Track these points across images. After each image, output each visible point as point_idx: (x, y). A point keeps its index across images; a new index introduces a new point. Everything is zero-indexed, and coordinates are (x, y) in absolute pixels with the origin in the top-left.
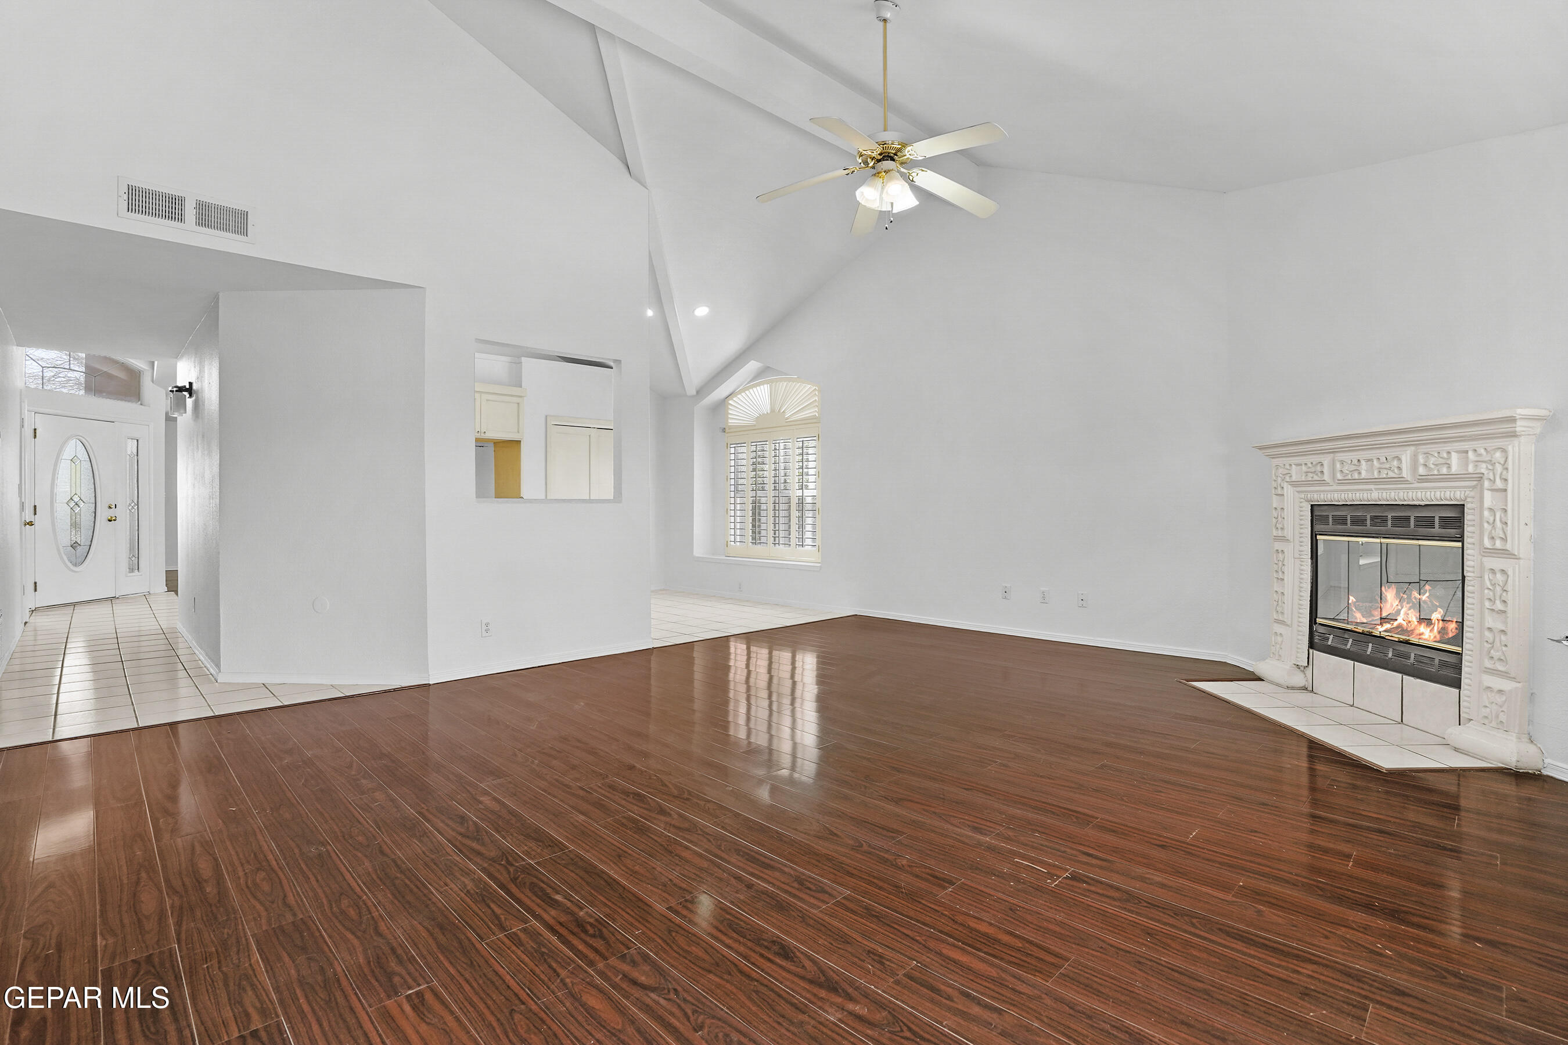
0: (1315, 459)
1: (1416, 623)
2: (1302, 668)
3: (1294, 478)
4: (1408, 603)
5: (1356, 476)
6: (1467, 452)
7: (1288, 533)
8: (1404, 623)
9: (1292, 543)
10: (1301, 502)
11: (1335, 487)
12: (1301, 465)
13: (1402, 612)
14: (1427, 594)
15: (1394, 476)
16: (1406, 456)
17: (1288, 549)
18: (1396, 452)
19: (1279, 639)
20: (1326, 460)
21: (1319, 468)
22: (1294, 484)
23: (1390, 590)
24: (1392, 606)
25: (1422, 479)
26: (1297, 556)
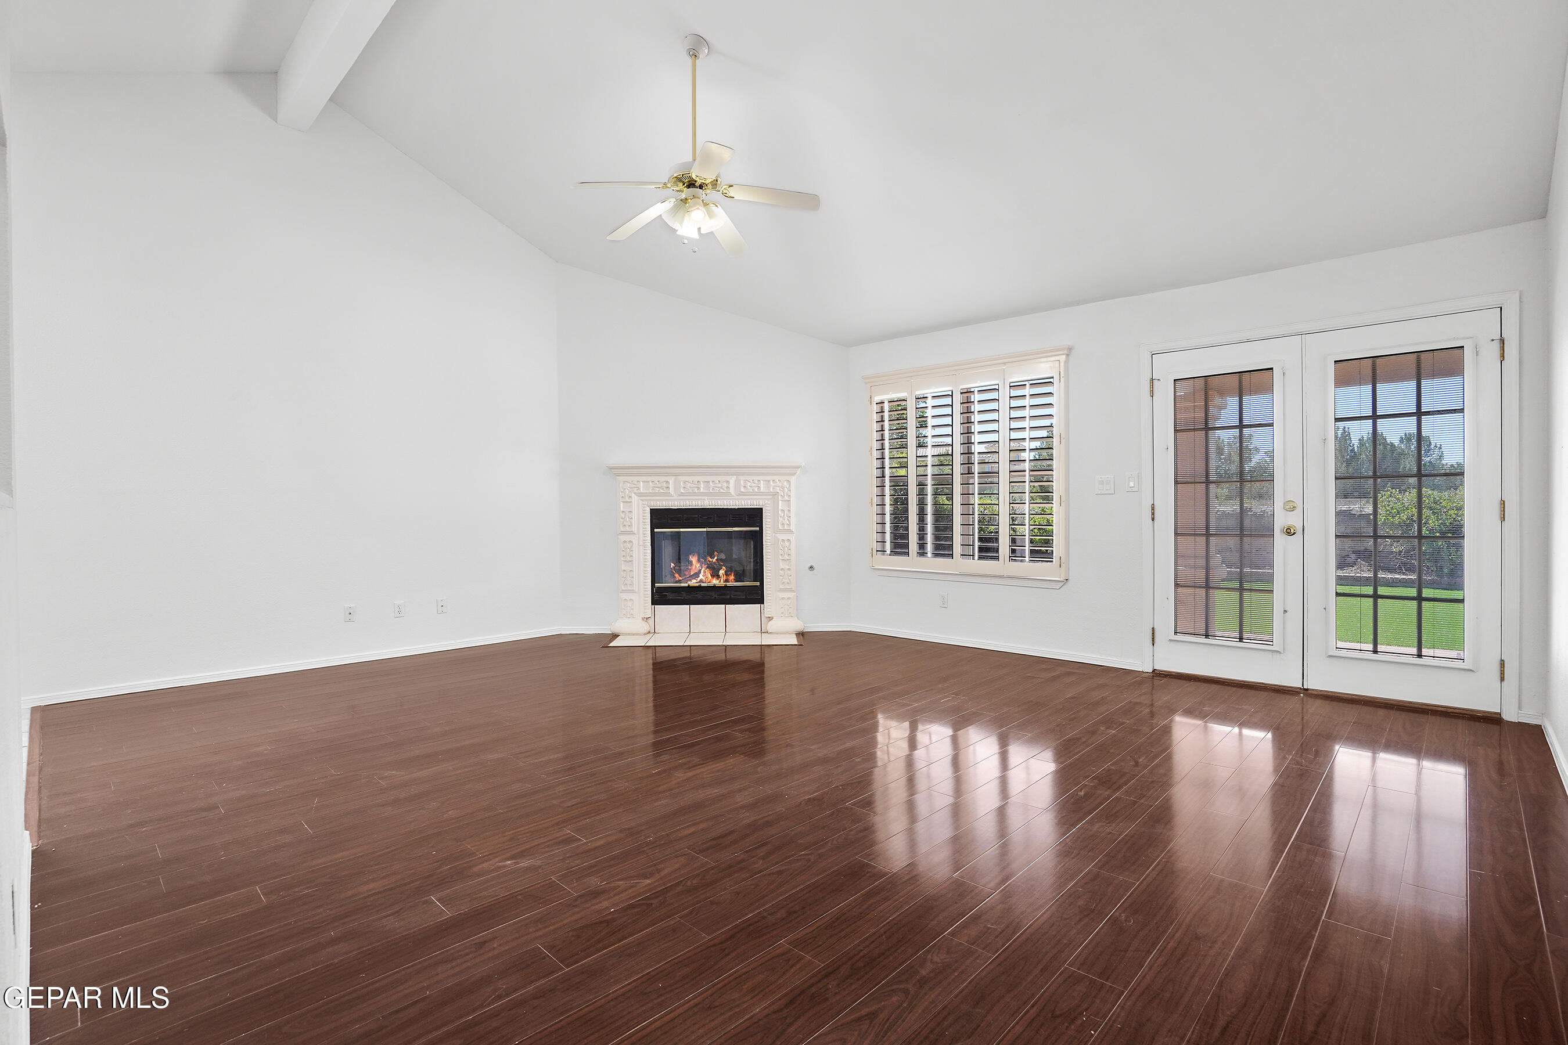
0: (662, 479)
1: (710, 577)
2: (645, 620)
3: (642, 491)
4: (705, 564)
5: (696, 490)
6: (769, 481)
7: (634, 529)
8: (704, 578)
9: (637, 536)
10: (644, 507)
11: (676, 497)
12: (648, 482)
13: (702, 571)
14: (716, 558)
15: (724, 492)
16: (732, 480)
17: (634, 539)
18: (727, 478)
19: (630, 604)
20: (671, 480)
21: (665, 485)
22: (640, 495)
23: (694, 557)
24: (696, 567)
25: (742, 494)
26: (641, 543)
